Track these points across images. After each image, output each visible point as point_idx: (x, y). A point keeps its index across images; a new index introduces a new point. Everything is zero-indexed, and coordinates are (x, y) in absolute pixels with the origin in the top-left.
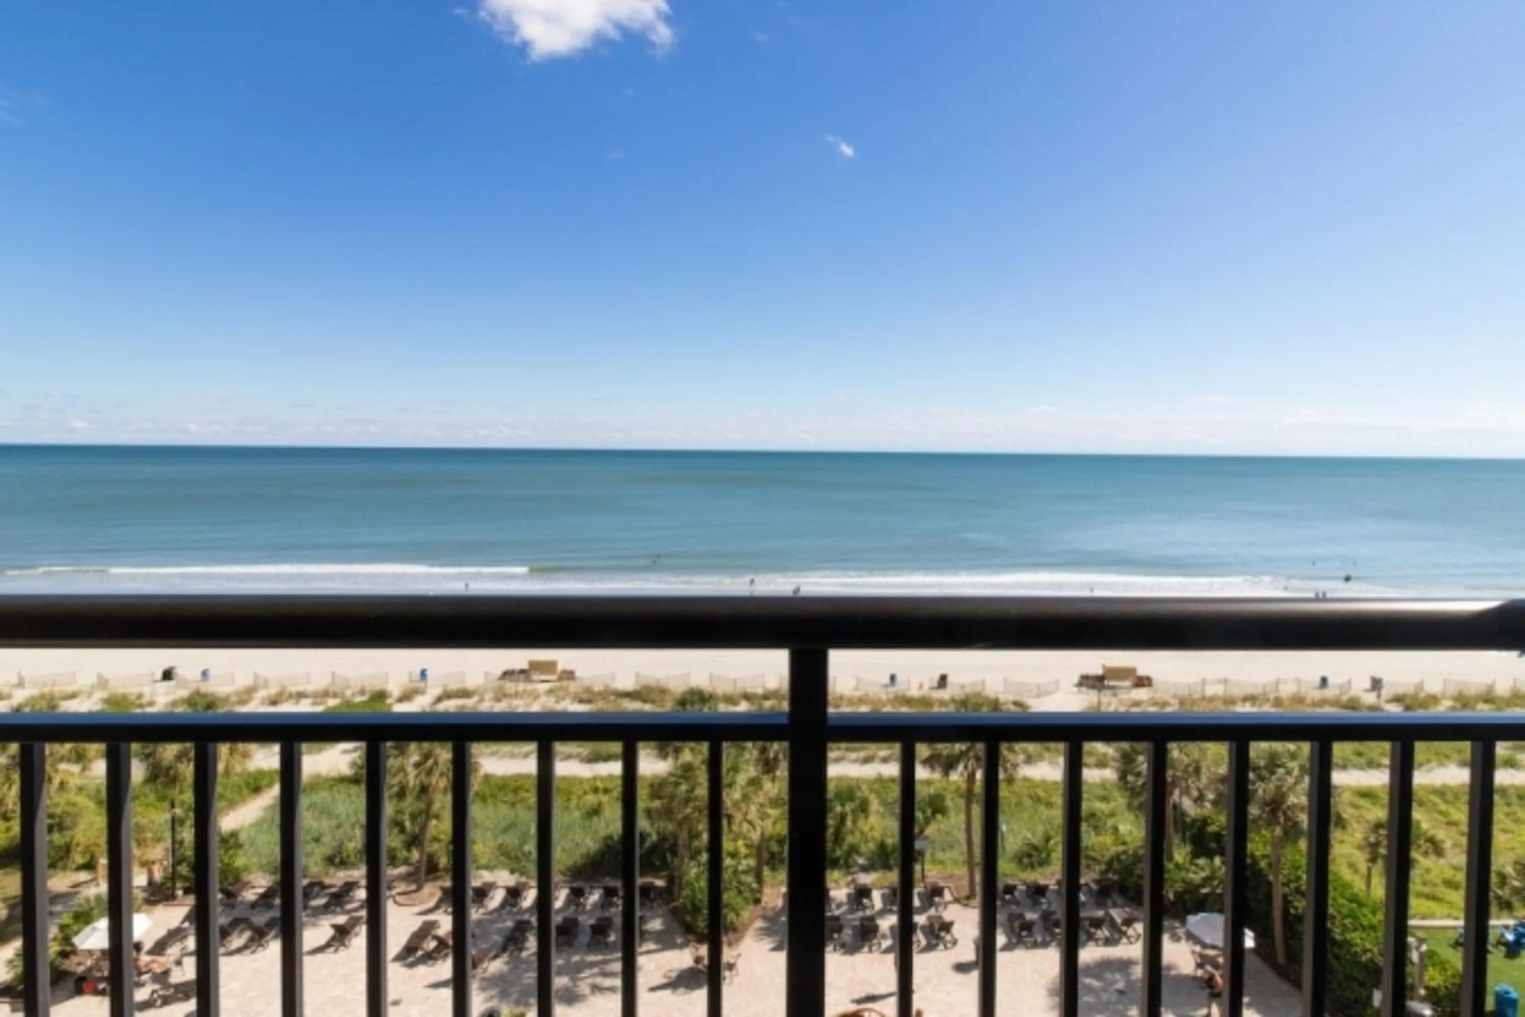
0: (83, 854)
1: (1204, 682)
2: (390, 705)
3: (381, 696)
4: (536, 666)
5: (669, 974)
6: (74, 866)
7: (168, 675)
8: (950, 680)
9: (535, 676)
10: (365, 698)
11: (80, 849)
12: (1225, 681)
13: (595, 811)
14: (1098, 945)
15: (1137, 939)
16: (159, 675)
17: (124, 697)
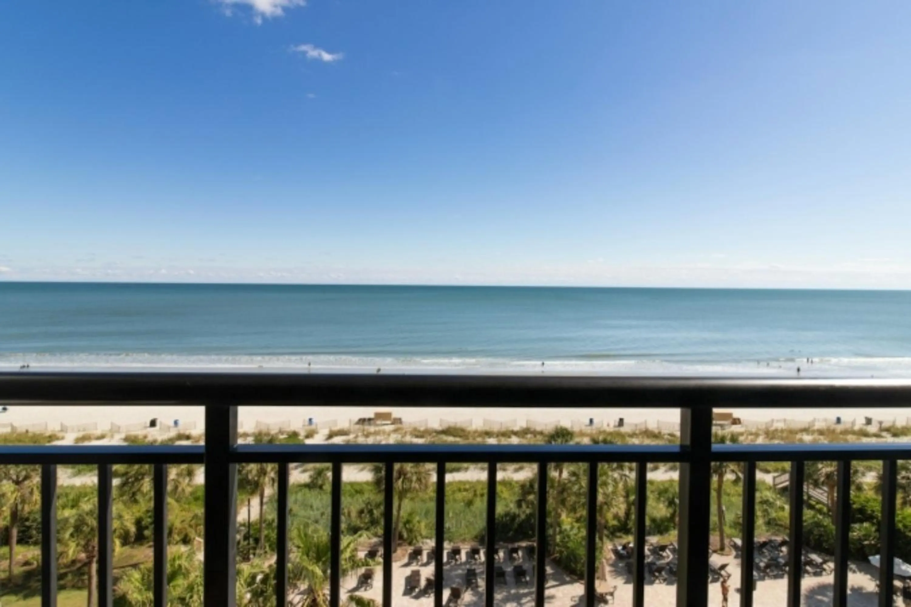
0: (178, 534)
1: (773, 421)
2: (303, 440)
3: (295, 434)
4: (379, 416)
5: (574, 599)
6: (175, 542)
7: (153, 423)
8: (625, 421)
9: (379, 422)
10: (285, 436)
11: (176, 531)
12: (785, 420)
13: (469, 503)
14: (811, 576)
15: (831, 572)
16: (148, 424)
17: (136, 437)
